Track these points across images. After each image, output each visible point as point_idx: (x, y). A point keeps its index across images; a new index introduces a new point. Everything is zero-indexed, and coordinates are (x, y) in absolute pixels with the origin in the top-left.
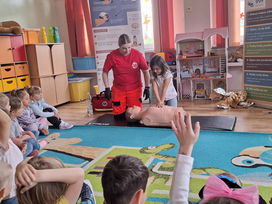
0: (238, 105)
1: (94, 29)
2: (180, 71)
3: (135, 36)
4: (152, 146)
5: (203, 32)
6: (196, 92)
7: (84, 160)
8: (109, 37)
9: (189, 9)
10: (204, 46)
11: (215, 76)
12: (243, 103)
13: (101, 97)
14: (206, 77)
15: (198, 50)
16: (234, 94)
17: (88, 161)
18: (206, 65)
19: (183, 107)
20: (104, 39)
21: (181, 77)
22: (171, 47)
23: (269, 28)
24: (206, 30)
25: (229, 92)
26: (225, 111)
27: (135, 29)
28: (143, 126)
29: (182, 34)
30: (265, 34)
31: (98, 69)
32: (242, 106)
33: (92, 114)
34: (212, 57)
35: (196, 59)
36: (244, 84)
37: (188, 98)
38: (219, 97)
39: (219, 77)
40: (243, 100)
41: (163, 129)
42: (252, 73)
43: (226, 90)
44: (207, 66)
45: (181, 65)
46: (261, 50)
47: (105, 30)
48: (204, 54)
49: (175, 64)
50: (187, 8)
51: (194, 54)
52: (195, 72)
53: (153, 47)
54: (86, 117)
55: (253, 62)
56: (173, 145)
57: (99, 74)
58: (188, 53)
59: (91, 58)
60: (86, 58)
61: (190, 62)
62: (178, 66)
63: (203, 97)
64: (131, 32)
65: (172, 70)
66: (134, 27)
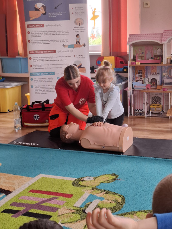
1: (27, 23)
2: (132, 81)
3: (78, 35)
4: (90, 177)
5: (163, 34)
6: (151, 107)
8: (46, 34)
9: (147, 4)
10: (162, 51)
13: (31, 108)
14: (164, 89)
15: (155, 56)
17: (4, 194)
18: (164, 74)
20: (40, 37)
21: (133, 88)
22: (123, 50)
24: (167, 32)
27: (78, 26)
29: (137, 35)
31: (31, 73)
33: (20, 129)
35: (152, 66)
37: (141, 114)
41: (105, 154)
44: (166, 75)
45: (134, 73)
47: (41, 24)
48: (162, 61)
49: (127, 72)
50: (145, 3)
51: (151, 61)
52: (151, 83)
53: (101, 48)
54: (11, 133)
56: (116, 177)
57: (32, 79)
58: (143, 58)
59: (23, 58)
60: (18, 59)
61: (145, 70)
62: (130, 74)
63: (159, 114)
64: (74, 30)
65: (123, 78)
66: (77, 23)
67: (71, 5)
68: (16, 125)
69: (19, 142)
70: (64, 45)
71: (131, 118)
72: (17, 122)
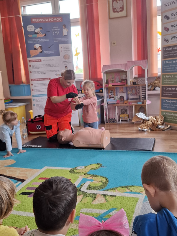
0: (157, 127)
1: (29, 59)
2: (107, 98)
3: (66, 66)
4: (81, 166)
5: (126, 64)
6: (121, 116)
7: (16, 181)
8: (43, 67)
10: (127, 76)
11: (137, 102)
12: (161, 126)
13: (35, 120)
14: (129, 103)
15: (122, 80)
16: (153, 118)
17: (20, 182)
18: (129, 92)
19: (109, 130)
20: (39, 69)
21: (107, 103)
22: (99, 77)
24: (129, 62)
25: (148, 116)
26: (145, 133)
27: (66, 60)
28: (74, 147)
29: (108, 65)
31: (33, 95)
32: (160, 128)
33: (27, 136)
34: (134, 86)
35: (120, 87)
36: (162, 109)
37: (114, 122)
38: (140, 121)
39: (140, 103)
40: (161, 124)
41: (91, 150)
42: (168, 100)
43: (146, 115)
45: (108, 93)
46: (175, 80)
47: (39, 60)
48: (127, 83)
49: (102, 92)
50: (113, 42)
51: (119, 83)
52: (120, 99)
53: (83, 76)
55: (169, 91)
56: (101, 165)
57: (34, 100)
58: (113, 82)
59: (26, 85)
60: (22, 86)
61: (115, 90)
62: (105, 93)
63: (127, 121)
64: (63, 63)
65: (100, 96)
66: (65, 58)
67: (60, 45)
68: (24, 134)
69: (27, 146)
70: (56, 74)
72: (24, 131)
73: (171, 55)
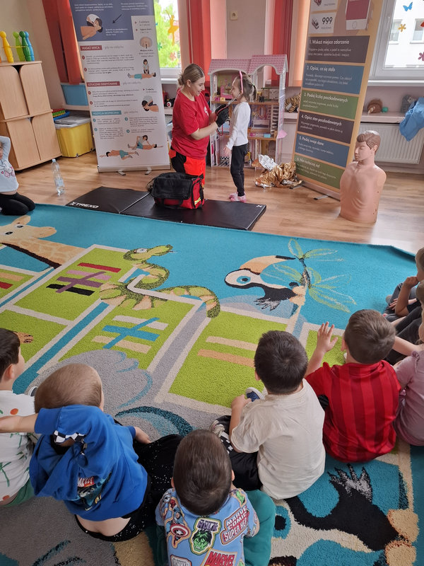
0: (281, 183)
1: (80, 44)
3: (145, 61)
5: (250, 60)
8: (105, 59)
9: (234, 15)
12: (288, 181)
14: (252, 134)
16: (278, 167)
18: (254, 113)
20: (98, 63)
23: (333, 70)
27: (145, 49)
29: (223, 60)
30: (327, 79)
31: (92, 112)
32: (286, 185)
34: (261, 103)
36: (295, 152)
37: (226, 164)
39: (268, 136)
40: (288, 177)
42: (306, 137)
44: (256, 115)
46: (320, 104)
47: (98, 46)
50: (232, 13)
55: (309, 121)
57: (94, 120)
64: (140, 54)
66: (143, 44)
67: (134, 18)
70: (129, 75)
71: (215, 169)
73: (319, 54)
